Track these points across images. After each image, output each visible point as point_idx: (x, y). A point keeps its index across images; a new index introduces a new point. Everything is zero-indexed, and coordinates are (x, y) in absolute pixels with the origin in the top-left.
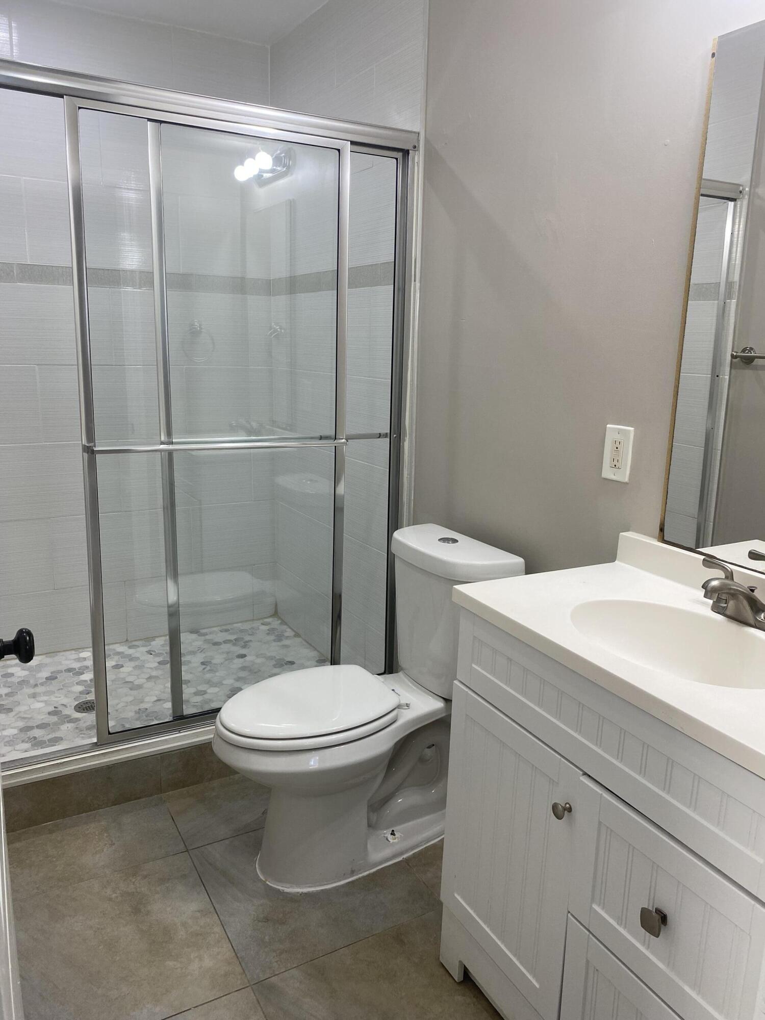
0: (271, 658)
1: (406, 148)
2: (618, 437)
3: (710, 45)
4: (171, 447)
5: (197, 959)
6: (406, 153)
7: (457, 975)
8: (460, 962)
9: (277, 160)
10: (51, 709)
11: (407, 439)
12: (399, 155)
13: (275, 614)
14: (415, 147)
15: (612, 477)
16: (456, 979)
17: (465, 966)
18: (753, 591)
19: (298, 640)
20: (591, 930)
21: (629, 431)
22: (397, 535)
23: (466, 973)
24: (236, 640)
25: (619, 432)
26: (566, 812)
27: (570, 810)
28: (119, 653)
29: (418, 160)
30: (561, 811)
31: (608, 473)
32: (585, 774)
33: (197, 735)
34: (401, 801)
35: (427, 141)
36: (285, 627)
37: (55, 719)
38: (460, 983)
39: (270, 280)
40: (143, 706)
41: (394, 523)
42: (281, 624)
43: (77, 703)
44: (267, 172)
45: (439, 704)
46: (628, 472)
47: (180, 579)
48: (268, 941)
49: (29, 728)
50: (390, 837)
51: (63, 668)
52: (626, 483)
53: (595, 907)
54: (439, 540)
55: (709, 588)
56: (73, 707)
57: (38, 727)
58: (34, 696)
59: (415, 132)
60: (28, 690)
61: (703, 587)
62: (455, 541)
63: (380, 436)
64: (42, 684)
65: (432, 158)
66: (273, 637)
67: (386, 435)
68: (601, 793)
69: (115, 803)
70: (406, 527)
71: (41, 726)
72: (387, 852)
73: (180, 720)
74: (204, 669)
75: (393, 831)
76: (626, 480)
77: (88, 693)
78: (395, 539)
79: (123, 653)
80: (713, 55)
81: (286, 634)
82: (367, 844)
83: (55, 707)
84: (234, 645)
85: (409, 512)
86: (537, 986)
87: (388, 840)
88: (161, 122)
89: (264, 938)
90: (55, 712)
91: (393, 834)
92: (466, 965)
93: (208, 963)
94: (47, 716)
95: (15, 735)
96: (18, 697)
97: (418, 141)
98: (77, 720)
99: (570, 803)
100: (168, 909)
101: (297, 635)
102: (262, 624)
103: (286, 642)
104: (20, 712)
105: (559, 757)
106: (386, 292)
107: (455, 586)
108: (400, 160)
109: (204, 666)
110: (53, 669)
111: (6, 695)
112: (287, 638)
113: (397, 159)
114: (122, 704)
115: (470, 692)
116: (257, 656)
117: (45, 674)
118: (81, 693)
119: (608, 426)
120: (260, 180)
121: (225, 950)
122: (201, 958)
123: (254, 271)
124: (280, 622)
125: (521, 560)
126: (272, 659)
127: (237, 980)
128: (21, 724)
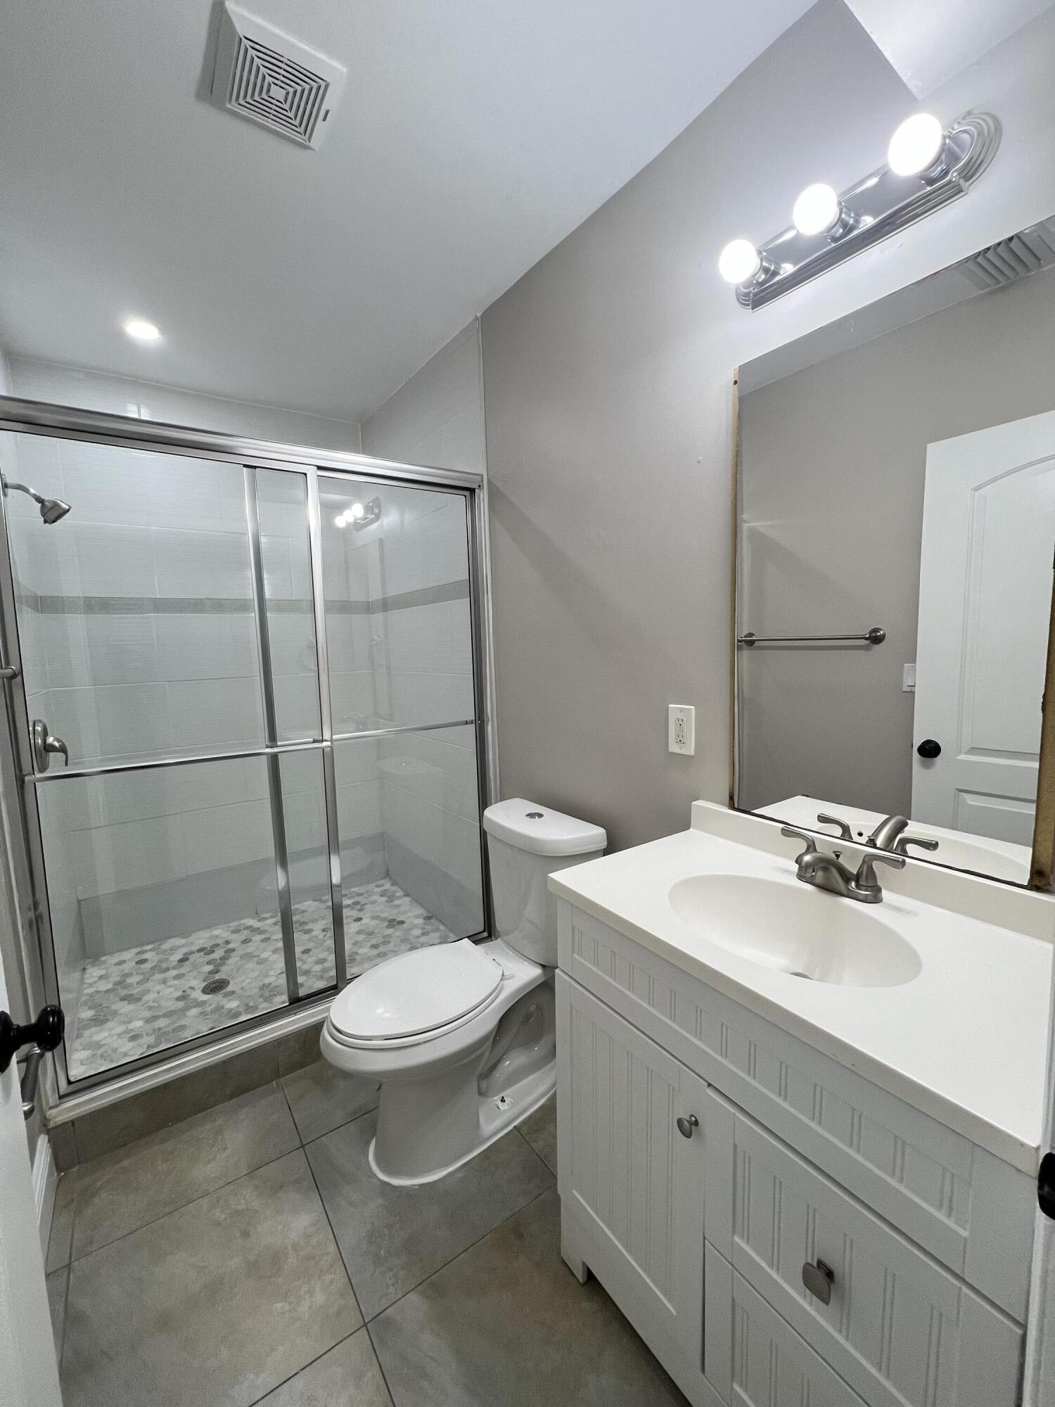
0: (384, 919)
1: (472, 487)
2: (681, 716)
3: (731, 375)
4: (276, 750)
5: (308, 1296)
6: (472, 491)
7: (581, 1276)
8: (584, 1263)
9: (368, 509)
10: (179, 993)
11: (490, 724)
12: (467, 493)
13: (387, 875)
14: (480, 486)
15: (678, 751)
16: (581, 1281)
17: (588, 1268)
18: (838, 856)
19: (408, 899)
20: (734, 1265)
21: (691, 709)
22: (487, 813)
23: (590, 1276)
24: (353, 904)
25: (681, 710)
26: (693, 1126)
27: (696, 1123)
28: (248, 928)
29: (483, 497)
30: (689, 1127)
31: (674, 748)
32: (710, 1085)
33: (312, 1016)
34: (509, 1064)
35: (489, 481)
36: (395, 888)
37: (181, 1004)
38: (584, 1284)
39: (369, 602)
40: (267, 981)
41: (484, 803)
42: (392, 885)
43: (205, 984)
44: (360, 519)
45: (537, 971)
46: (693, 746)
47: (290, 867)
48: (383, 1255)
49: (155, 1018)
50: (500, 1104)
51: (195, 948)
52: (692, 756)
53: (737, 1239)
54: (528, 815)
55: (803, 864)
56: (201, 989)
57: (165, 1016)
58: (164, 982)
59: (479, 475)
60: (158, 976)
61: (796, 862)
62: (540, 816)
63: (467, 723)
64: (174, 968)
65: (494, 493)
66: (384, 899)
67: (472, 722)
68: (734, 1111)
69: (232, 1096)
70: (496, 802)
71: (168, 1014)
72: (498, 1123)
73: (297, 1002)
74: (325, 936)
75: (503, 1097)
76: (692, 753)
77: (217, 972)
78: (486, 817)
79: (251, 927)
80: (736, 382)
81: (397, 894)
82: (478, 1113)
83: (183, 992)
84: (352, 909)
85: (496, 787)
86: (675, 1314)
87: (499, 1108)
88: (255, 467)
89: (380, 1252)
90: (183, 997)
91: (503, 1100)
92: (590, 1267)
93: (320, 1298)
94: (175, 1002)
95: (140, 1027)
96: (148, 985)
97: (482, 481)
98: (204, 1002)
99: (695, 1115)
100: (280, 1228)
101: (407, 895)
102: (377, 886)
103: (397, 902)
104: (149, 1001)
105: (679, 1063)
106: (464, 605)
107: (549, 875)
108: (468, 497)
109: (324, 933)
110: (185, 950)
111: (138, 983)
112: (398, 898)
113: (465, 496)
114: (248, 981)
115: (573, 983)
116: (373, 918)
117: (178, 956)
118: (210, 973)
119: (670, 705)
120: (358, 526)
121: (337, 1278)
122: (311, 1293)
123: (357, 596)
124: (392, 882)
125: (601, 831)
126: (385, 921)
127: (351, 1318)
128: (147, 1014)
